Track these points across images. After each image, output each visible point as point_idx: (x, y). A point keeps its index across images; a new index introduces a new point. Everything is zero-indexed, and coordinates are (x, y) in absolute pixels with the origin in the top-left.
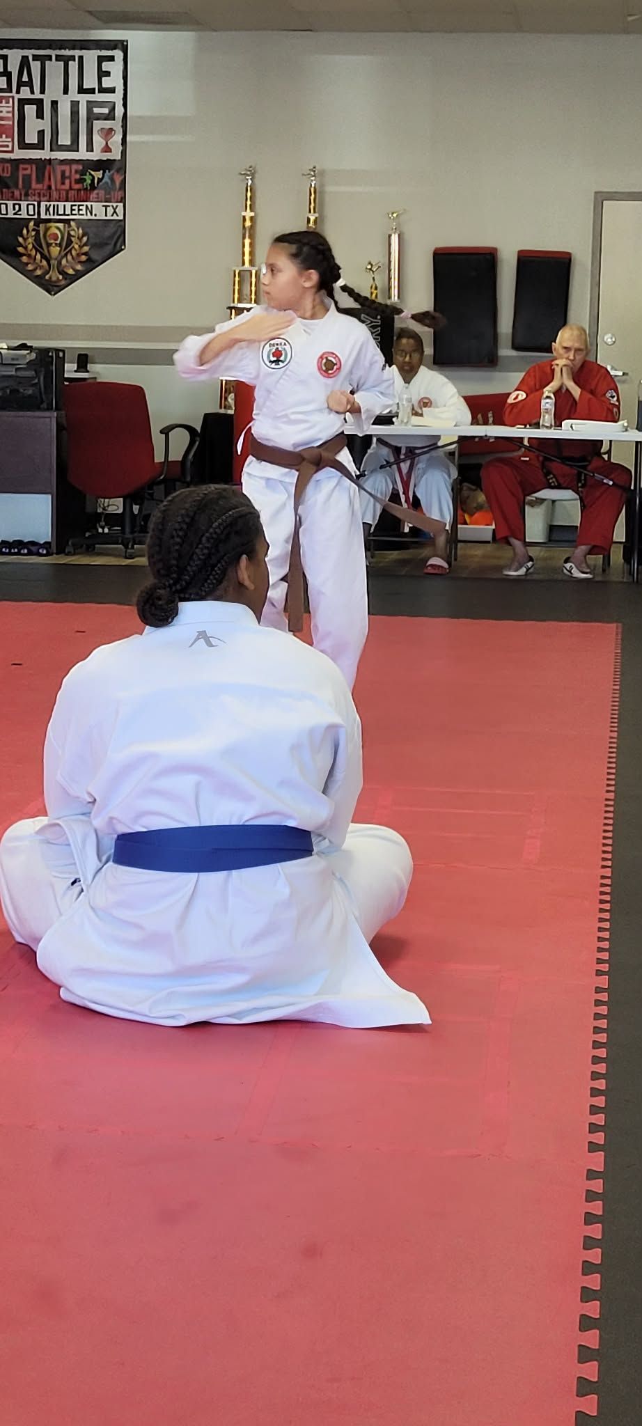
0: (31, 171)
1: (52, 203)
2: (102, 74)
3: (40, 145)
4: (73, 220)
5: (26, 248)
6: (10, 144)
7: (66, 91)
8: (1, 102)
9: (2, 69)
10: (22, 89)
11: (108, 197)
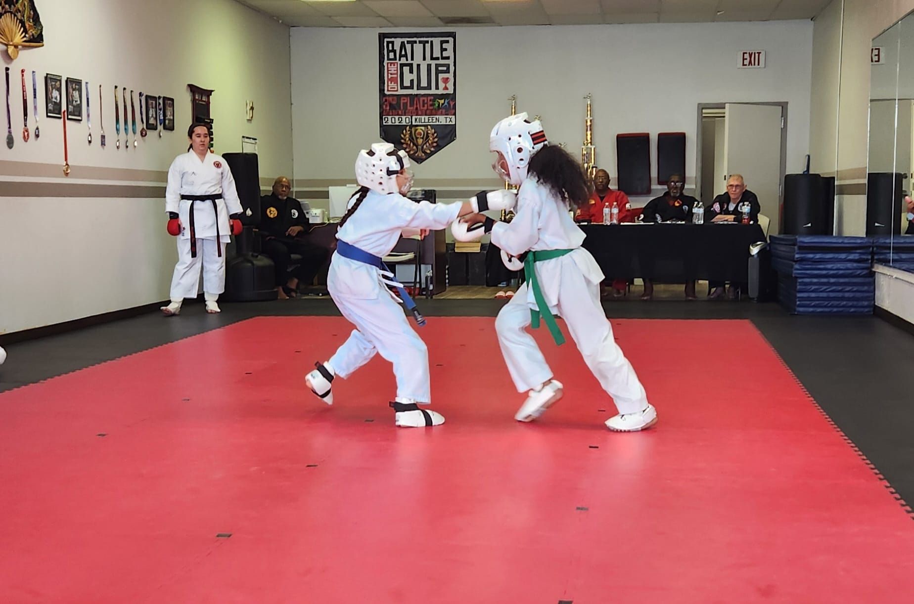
0: (407, 100)
1: (418, 117)
2: (443, 50)
3: (411, 87)
4: (430, 125)
5: (405, 140)
6: (396, 87)
7: (424, 59)
8: (391, 65)
9: (390, 48)
10: (402, 58)
11: (447, 113)
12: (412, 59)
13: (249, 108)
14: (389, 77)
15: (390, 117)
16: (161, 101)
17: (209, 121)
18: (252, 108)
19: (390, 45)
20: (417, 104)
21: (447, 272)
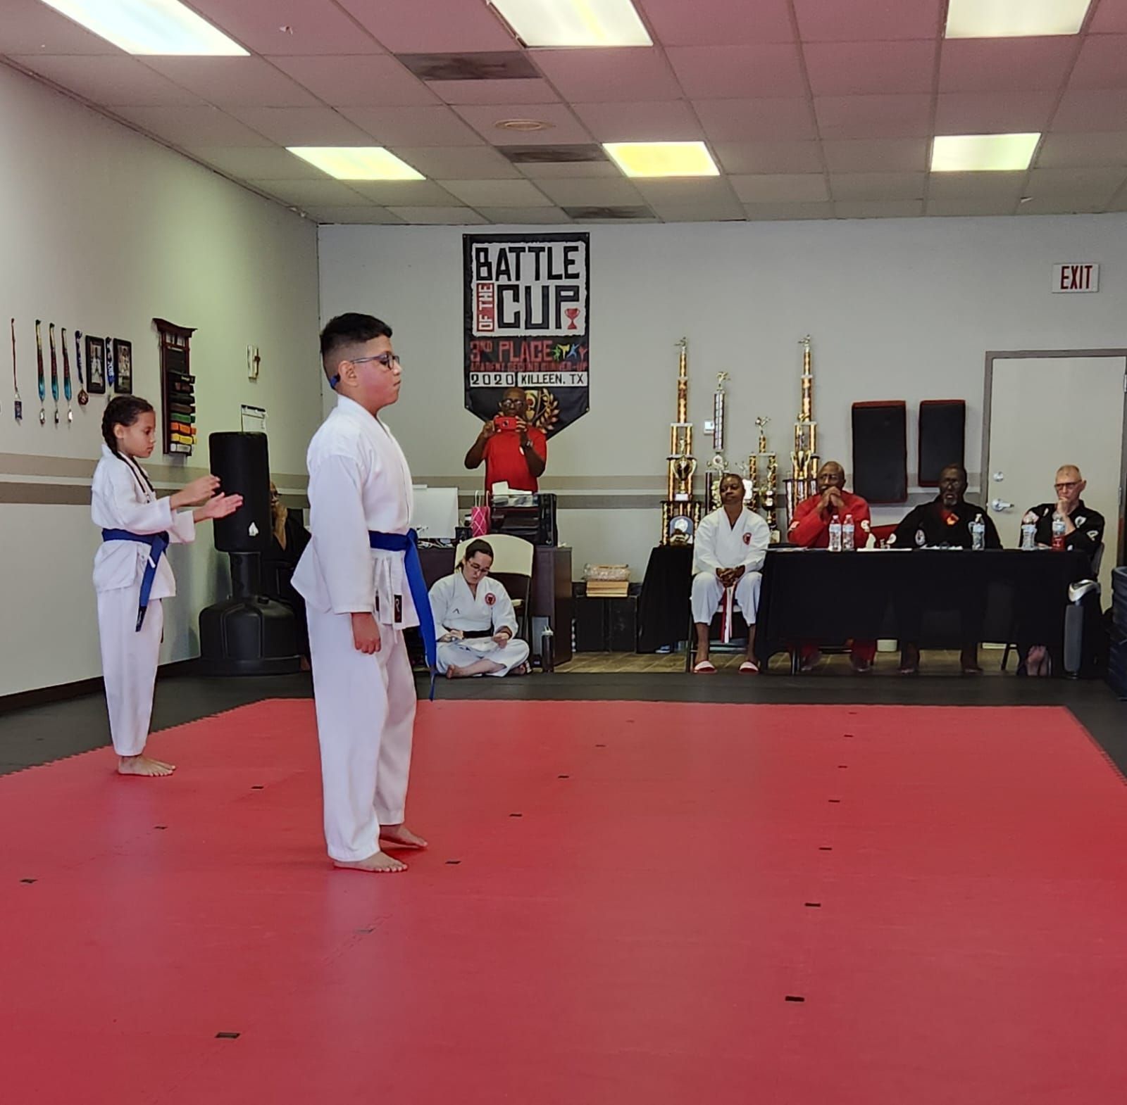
0: (510, 346)
1: (527, 374)
2: (568, 262)
3: (516, 325)
4: (547, 388)
6: (491, 324)
7: (537, 278)
8: (482, 288)
9: (482, 260)
10: (501, 277)
11: (574, 367)
12: (518, 278)
13: (252, 358)
14: (480, 309)
15: (480, 374)
16: (111, 346)
17: (188, 379)
18: (257, 359)
19: (482, 254)
20: (525, 354)
21: (573, 629)
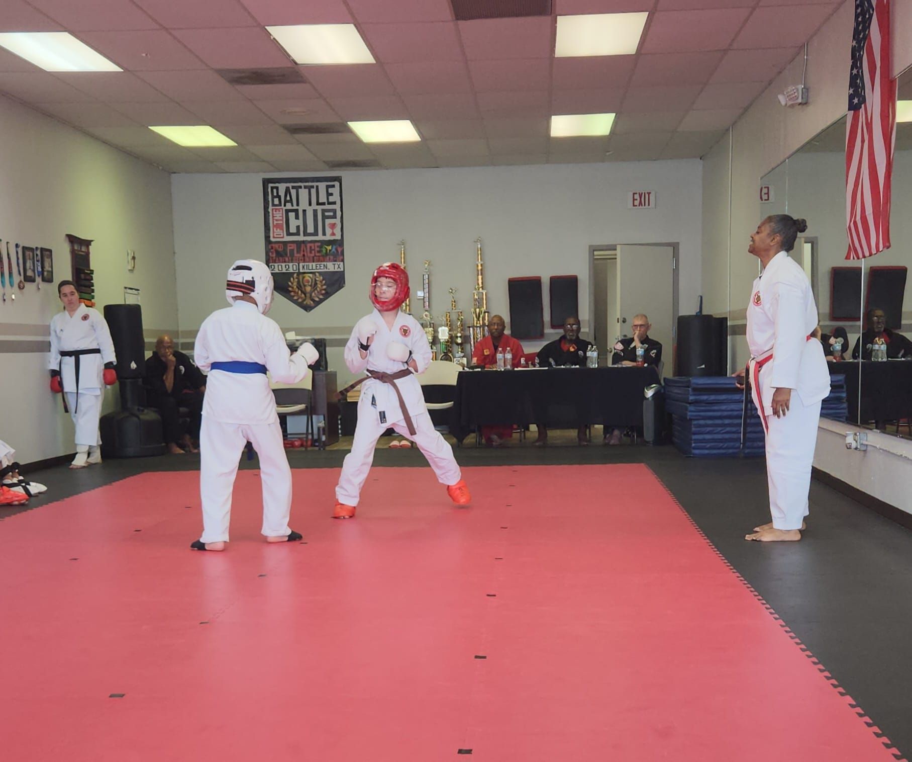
0: (294, 246)
1: (306, 264)
2: (329, 194)
3: (298, 234)
4: (318, 272)
5: (293, 288)
6: (282, 234)
7: (310, 204)
8: (276, 211)
9: (275, 194)
10: (287, 204)
11: (335, 259)
12: (298, 205)
13: (130, 257)
14: (275, 224)
15: (276, 265)
16: (39, 252)
17: (89, 272)
18: (134, 258)
19: (275, 191)
20: (304, 251)
21: (339, 422)
